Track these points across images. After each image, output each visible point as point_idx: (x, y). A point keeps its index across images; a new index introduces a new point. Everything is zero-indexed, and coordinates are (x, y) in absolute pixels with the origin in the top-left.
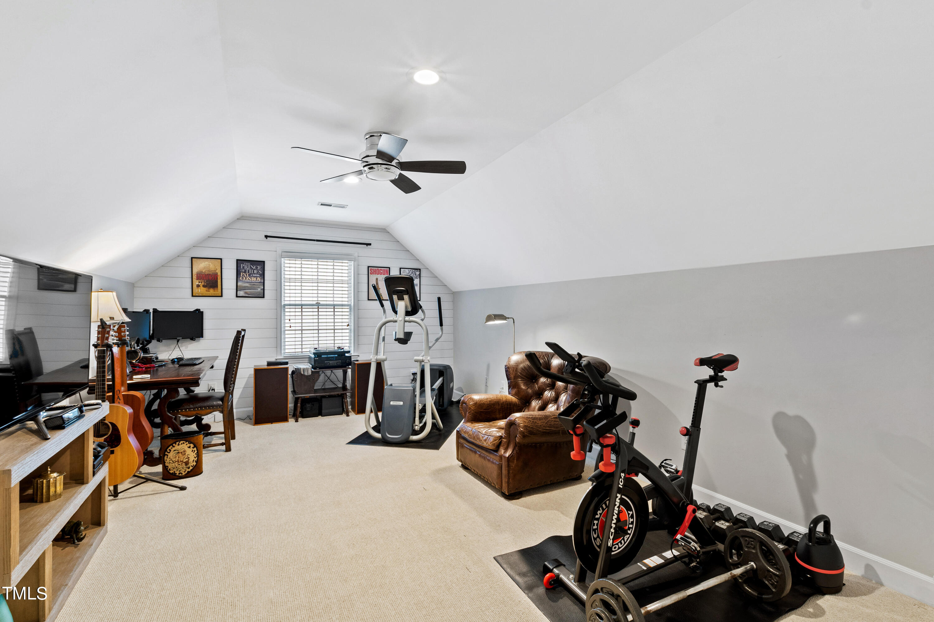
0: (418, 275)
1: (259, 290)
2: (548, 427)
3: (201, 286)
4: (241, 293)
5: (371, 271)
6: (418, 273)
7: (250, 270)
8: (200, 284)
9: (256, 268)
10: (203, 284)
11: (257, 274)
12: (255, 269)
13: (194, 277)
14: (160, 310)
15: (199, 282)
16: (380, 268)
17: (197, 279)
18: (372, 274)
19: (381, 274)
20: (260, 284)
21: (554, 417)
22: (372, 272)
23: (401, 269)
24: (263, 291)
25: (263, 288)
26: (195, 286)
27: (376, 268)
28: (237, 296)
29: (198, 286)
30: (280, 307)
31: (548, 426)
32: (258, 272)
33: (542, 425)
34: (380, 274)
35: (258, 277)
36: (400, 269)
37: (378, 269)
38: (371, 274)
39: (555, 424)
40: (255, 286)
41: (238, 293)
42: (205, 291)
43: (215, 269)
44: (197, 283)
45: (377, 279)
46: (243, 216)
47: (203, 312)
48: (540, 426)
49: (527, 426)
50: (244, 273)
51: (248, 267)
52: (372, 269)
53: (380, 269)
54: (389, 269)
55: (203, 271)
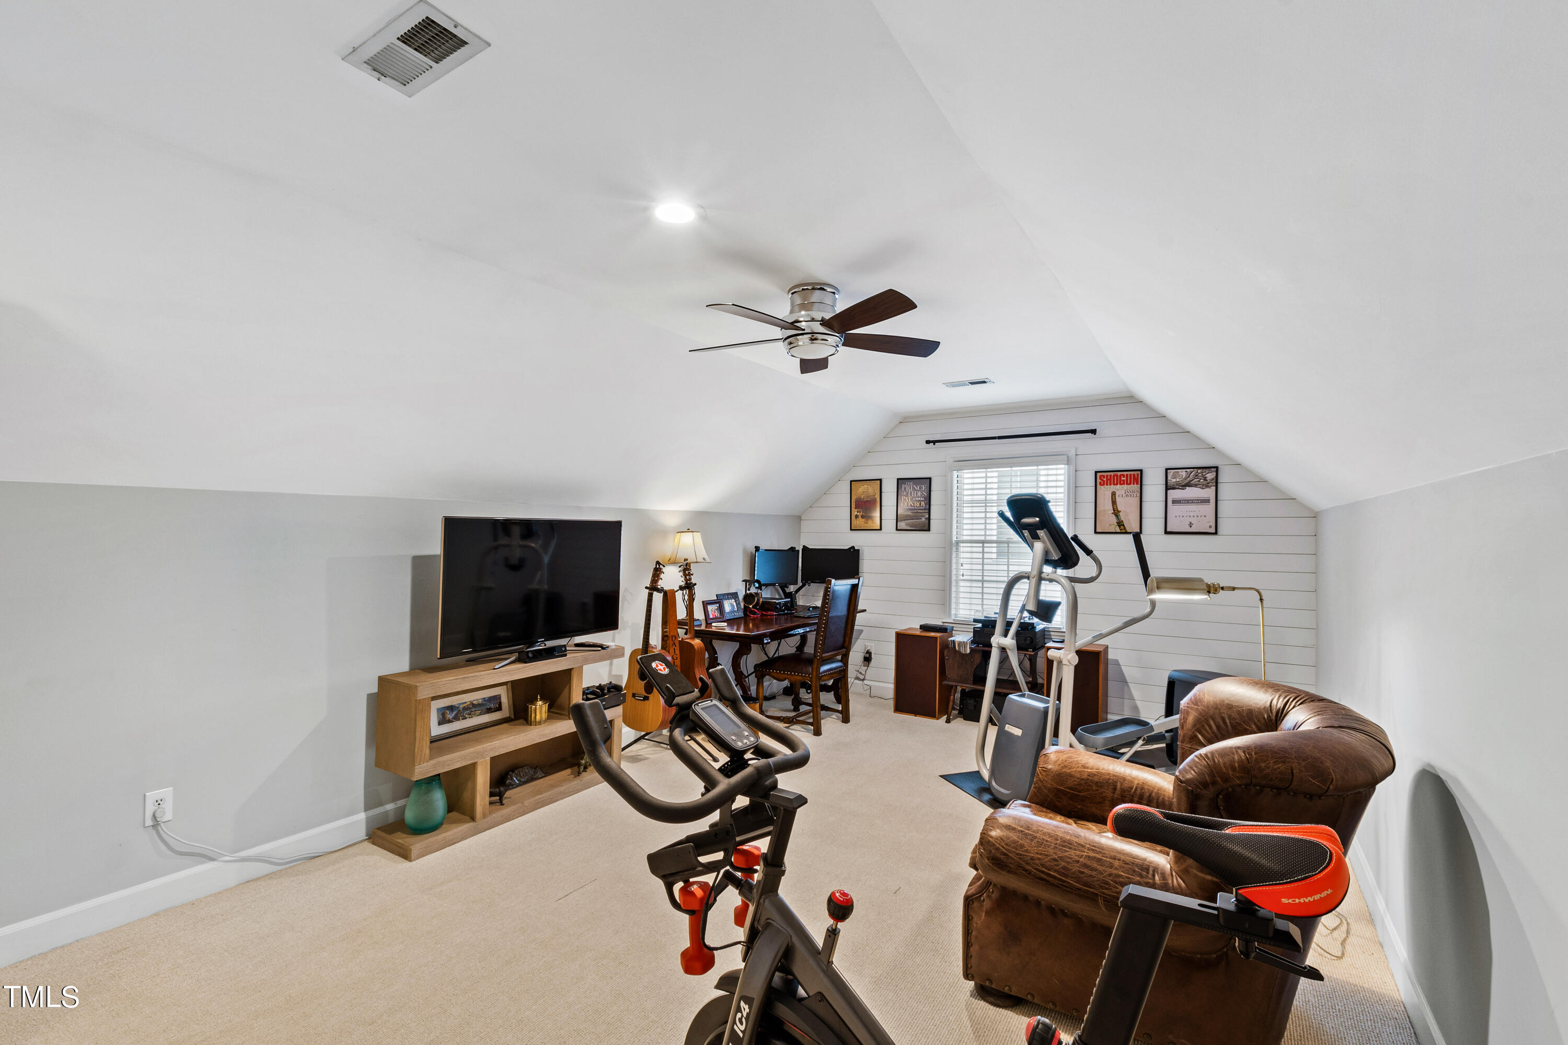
0: (1212, 479)
1: (923, 519)
2: (1055, 871)
3: (860, 516)
4: (902, 525)
5: (1100, 479)
6: (1210, 476)
7: (913, 492)
8: (858, 514)
9: (921, 488)
10: (861, 514)
11: (920, 497)
12: (918, 490)
13: (853, 506)
14: (810, 547)
15: (858, 512)
16: (1119, 473)
17: (856, 508)
18: (1104, 485)
19: (1124, 484)
20: (924, 511)
21: (1092, 854)
22: (1104, 481)
23: (1169, 471)
24: (927, 521)
25: (927, 516)
26: (853, 517)
27: (1112, 474)
28: (897, 529)
29: (857, 517)
30: (950, 547)
31: (1057, 868)
32: (923, 494)
33: (1039, 859)
34: (1121, 484)
35: (922, 501)
36: (1167, 470)
37: (1117, 475)
38: (1101, 484)
39: (1083, 873)
40: (918, 514)
41: (898, 525)
42: (863, 523)
43: (874, 494)
44: (856, 513)
45: (1114, 494)
46: (905, 418)
47: (859, 550)
48: (1032, 859)
49: (994, 845)
50: (906, 496)
51: (910, 488)
52: (1104, 476)
53: (1121, 475)
54: (1139, 472)
55: (862, 497)
